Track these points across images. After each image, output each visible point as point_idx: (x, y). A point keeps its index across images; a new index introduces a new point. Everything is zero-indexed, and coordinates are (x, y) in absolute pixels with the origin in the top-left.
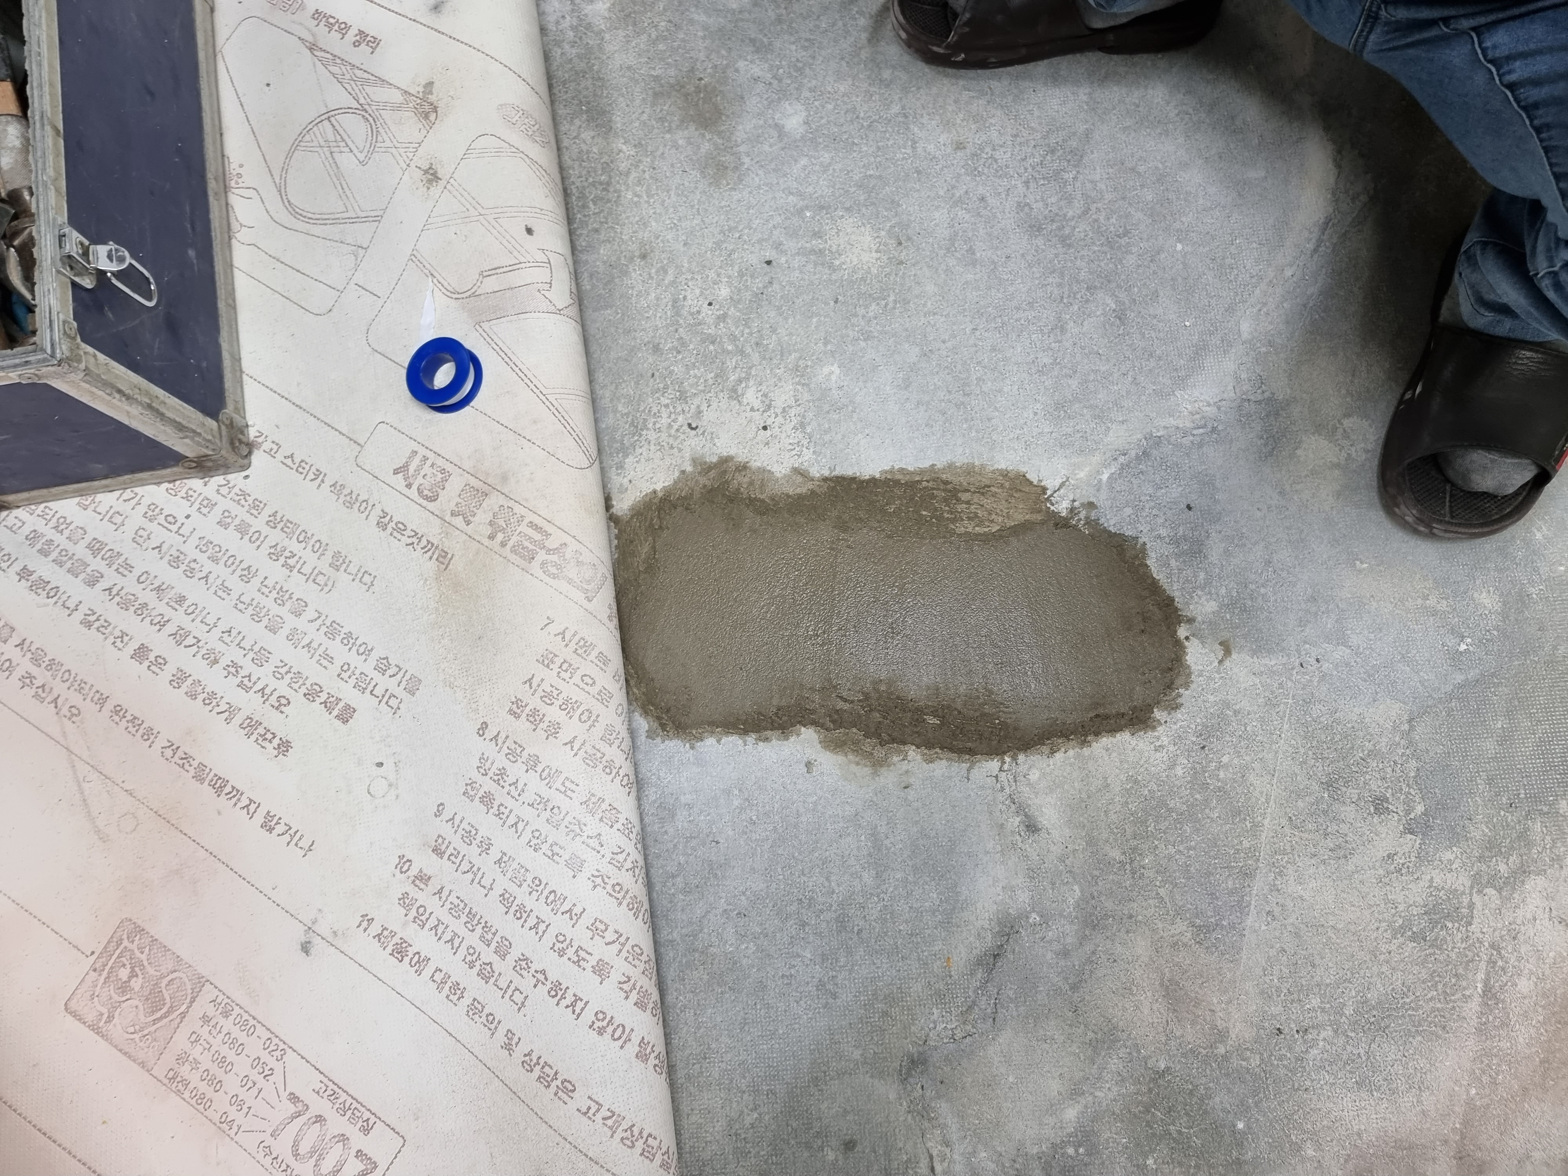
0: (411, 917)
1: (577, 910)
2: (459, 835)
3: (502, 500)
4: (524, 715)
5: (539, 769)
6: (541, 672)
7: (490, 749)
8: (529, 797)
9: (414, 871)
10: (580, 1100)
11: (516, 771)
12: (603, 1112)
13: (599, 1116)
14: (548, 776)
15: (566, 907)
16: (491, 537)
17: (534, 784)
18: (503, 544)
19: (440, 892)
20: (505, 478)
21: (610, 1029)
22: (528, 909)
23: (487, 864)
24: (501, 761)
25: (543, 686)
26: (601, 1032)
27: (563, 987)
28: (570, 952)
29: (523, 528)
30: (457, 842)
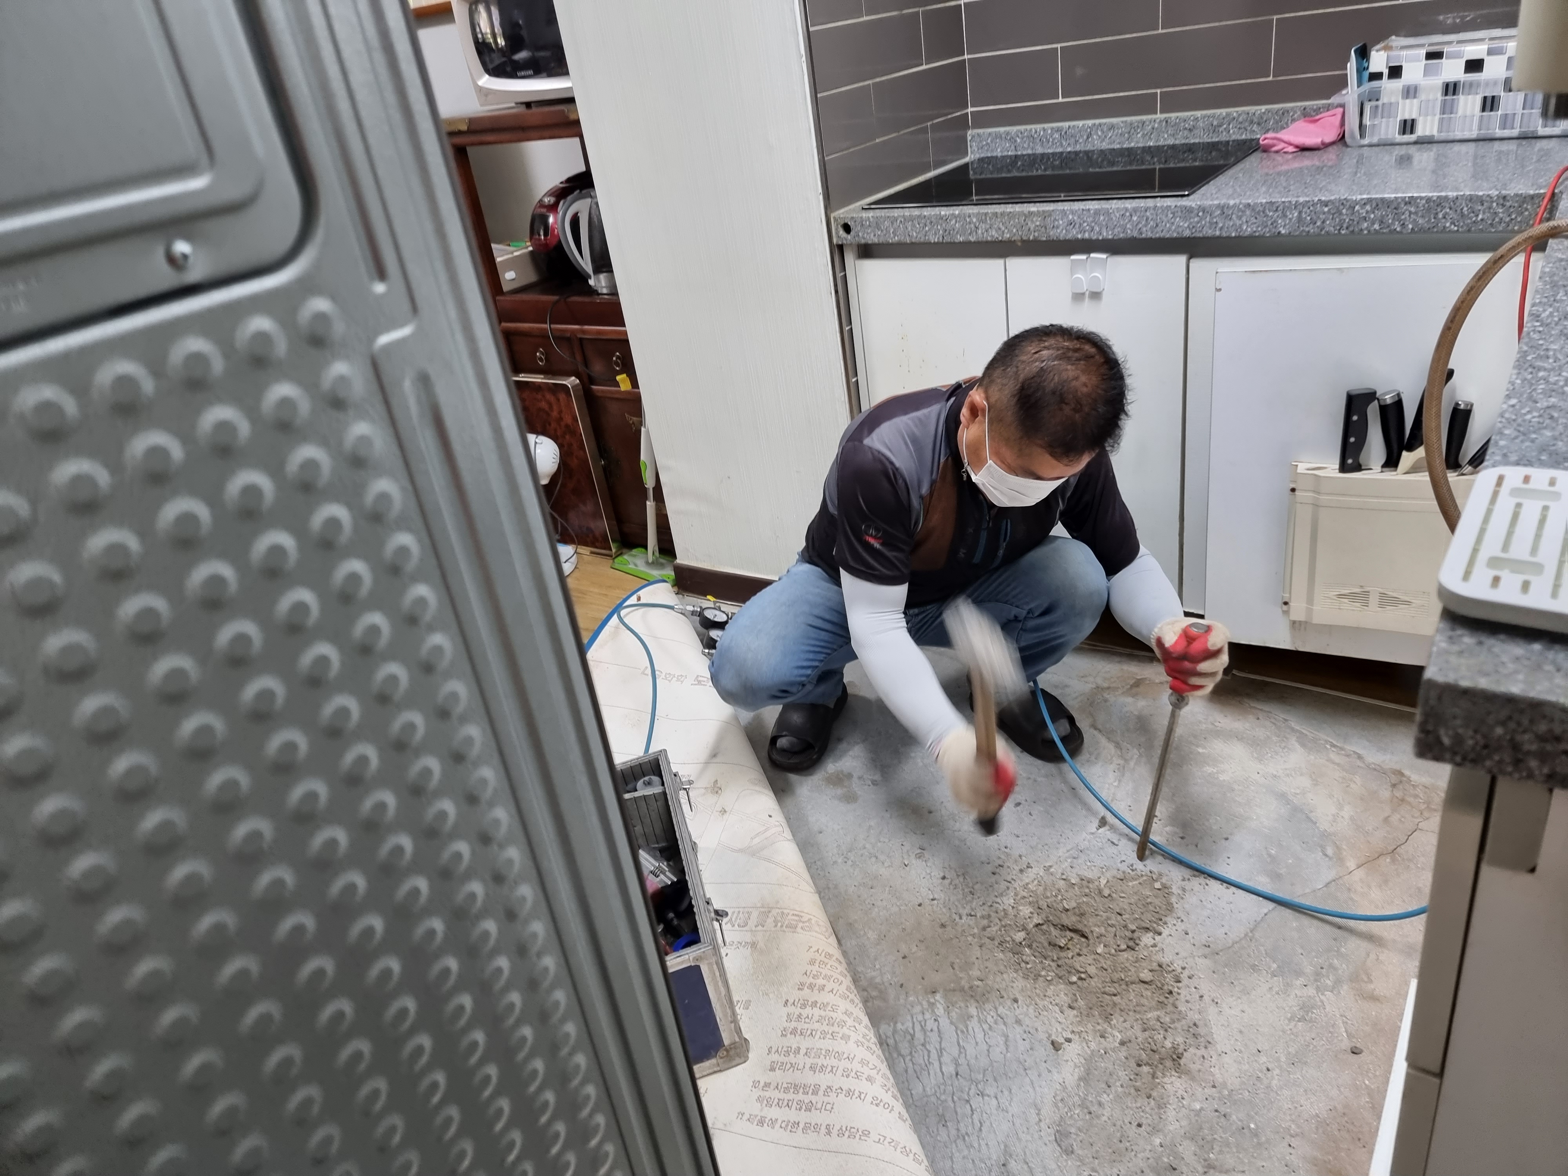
0: (764, 1105)
1: (852, 1056)
2: (782, 1055)
3: (777, 910)
4: (806, 988)
5: (818, 1005)
6: (809, 968)
7: (791, 1009)
8: (816, 1018)
9: (762, 1084)
10: (874, 1136)
11: (808, 1011)
12: (888, 1140)
13: (886, 1142)
14: (824, 1006)
15: (845, 1056)
16: (776, 926)
17: (816, 1012)
18: (782, 926)
19: (777, 1087)
20: (778, 902)
21: (882, 1104)
22: (825, 1065)
23: (800, 1059)
24: (798, 1011)
25: (813, 972)
26: (877, 1105)
27: (852, 1090)
28: (853, 1074)
29: (790, 917)
30: (782, 1059)
